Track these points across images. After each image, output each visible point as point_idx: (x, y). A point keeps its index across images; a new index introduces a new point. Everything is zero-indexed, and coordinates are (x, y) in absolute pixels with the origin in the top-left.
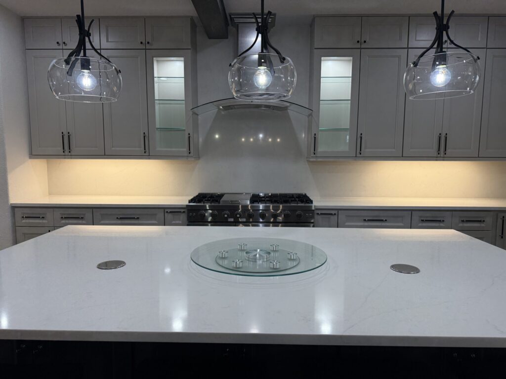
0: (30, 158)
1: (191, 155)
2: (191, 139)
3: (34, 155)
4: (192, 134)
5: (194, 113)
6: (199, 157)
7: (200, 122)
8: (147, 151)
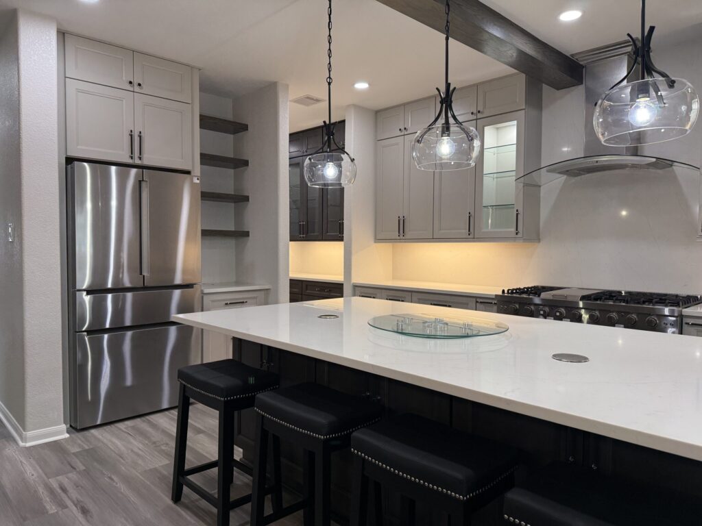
0: (375, 242)
1: (519, 235)
2: (520, 217)
3: (378, 240)
4: (521, 211)
5: (526, 185)
6: (539, 240)
7: (542, 195)
8: (471, 233)
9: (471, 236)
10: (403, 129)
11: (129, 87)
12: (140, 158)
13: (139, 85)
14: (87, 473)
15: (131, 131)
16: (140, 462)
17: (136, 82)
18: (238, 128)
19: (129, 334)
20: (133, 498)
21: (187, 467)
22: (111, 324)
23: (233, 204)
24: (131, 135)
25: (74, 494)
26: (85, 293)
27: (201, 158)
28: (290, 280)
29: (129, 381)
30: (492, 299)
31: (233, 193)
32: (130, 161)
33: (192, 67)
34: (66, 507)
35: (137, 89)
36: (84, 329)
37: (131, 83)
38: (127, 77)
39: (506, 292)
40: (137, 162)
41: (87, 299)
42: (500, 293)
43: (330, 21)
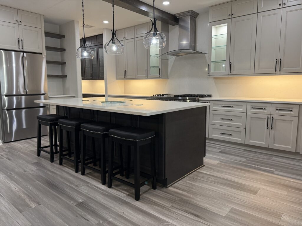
1: (160, 77)
2: (161, 70)
3: (118, 79)
4: (161, 68)
5: (162, 59)
6: (168, 78)
7: (169, 63)
8: (147, 76)
9: (147, 77)
10: (124, 37)
11: (16, 22)
12: (22, 49)
13: (20, 22)
14: (9, 152)
15: (18, 39)
16: (28, 149)
17: (19, 20)
18: (61, 37)
19: (24, 111)
20: (25, 156)
21: (42, 146)
22: (15, 107)
23: (61, 65)
24: (18, 40)
25: (6, 156)
26: (5, 96)
27: (46, 48)
28: (83, 94)
29: (24, 127)
30: (150, 98)
31: (60, 61)
32: (19, 50)
33: (41, 15)
34: (3, 159)
35: (19, 23)
36: (5, 108)
37: (17, 21)
38: (15, 19)
39: (155, 95)
40: (21, 50)
41: (6, 98)
42: (153, 96)
43: (83, 5)
